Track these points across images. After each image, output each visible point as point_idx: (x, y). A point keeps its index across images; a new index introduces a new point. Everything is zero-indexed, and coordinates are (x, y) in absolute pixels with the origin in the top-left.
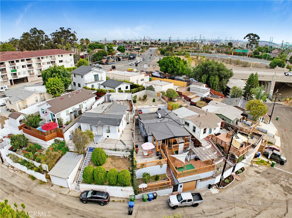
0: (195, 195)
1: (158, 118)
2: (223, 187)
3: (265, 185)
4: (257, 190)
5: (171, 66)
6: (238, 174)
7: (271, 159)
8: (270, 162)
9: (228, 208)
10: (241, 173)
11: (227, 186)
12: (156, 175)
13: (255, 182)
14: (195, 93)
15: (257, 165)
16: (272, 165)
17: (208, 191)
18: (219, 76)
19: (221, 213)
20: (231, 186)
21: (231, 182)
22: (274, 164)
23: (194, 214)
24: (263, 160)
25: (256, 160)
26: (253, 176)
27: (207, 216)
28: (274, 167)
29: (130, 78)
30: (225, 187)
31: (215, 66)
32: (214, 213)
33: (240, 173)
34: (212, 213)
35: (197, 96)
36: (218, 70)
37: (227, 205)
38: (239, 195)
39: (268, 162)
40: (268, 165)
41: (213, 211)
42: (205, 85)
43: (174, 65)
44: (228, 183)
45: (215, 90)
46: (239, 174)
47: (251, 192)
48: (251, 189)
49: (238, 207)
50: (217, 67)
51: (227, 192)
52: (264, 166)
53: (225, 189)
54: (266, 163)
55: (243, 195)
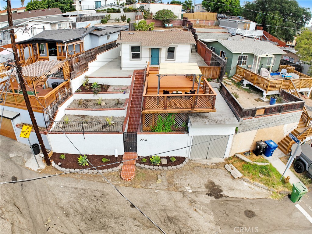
2: (59, 168)
6: (142, 166)
10: (156, 168)
11: (72, 170)
15: (237, 173)
16: (293, 196)
24: (274, 170)
26: (183, 193)
30: (63, 169)
33: (154, 165)
35: (225, 32)
38: (60, 208)
39: (285, 180)
40: (280, 188)
46: (147, 167)
51: (51, 183)
52: (260, 184)
53: (62, 174)
54: (276, 179)
55: (67, 215)
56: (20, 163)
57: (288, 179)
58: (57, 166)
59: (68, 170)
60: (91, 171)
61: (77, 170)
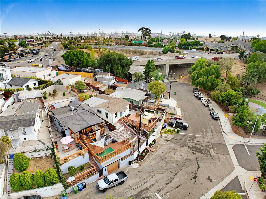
0: (119, 174)
1: (71, 110)
2: (142, 161)
3: (175, 150)
4: (170, 155)
5: (76, 60)
6: (152, 146)
7: (176, 127)
8: (176, 130)
9: (150, 177)
10: (154, 145)
11: (144, 158)
12: (81, 166)
13: (167, 149)
14: (102, 83)
15: (166, 135)
16: (178, 132)
17: (130, 168)
18: (121, 65)
19: (145, 183)
20: (148, 158)
21: (147, 154)
22: (179, 130)
23: (123, 191)
24: (170, 130)
25: (164, 131)
26: (164, 144)
27: (135, 189)
28: (180, 133)
29: (37, 74)
30: (143, 160)
31: (116, 57)
32: (140, 185)
33: (153, 144)
34: (138, 185)
35: (104, 85)
36: (120, 60)
37: (149, 175)
38: (157, 164)
39: (174, 130)
40: (174, 132)
41: (138, 183)
42: (110, 74)
43: (78, 58)
44: (145, 156)
45: (120, 77)
46: (153, 146)
47: (166, 158)
48: (165, 156)
49: (158, 174)
50: (118, 57)
51: (146, 164)
52: (171, 134)
53: (144, 161)
54: (173, 131)
55: (159, 163)
56: (132, 170)
57: (174, 129)
58: (141, 161)
59: (144, 159)
60: (147, 155)
61: (145, 157)
